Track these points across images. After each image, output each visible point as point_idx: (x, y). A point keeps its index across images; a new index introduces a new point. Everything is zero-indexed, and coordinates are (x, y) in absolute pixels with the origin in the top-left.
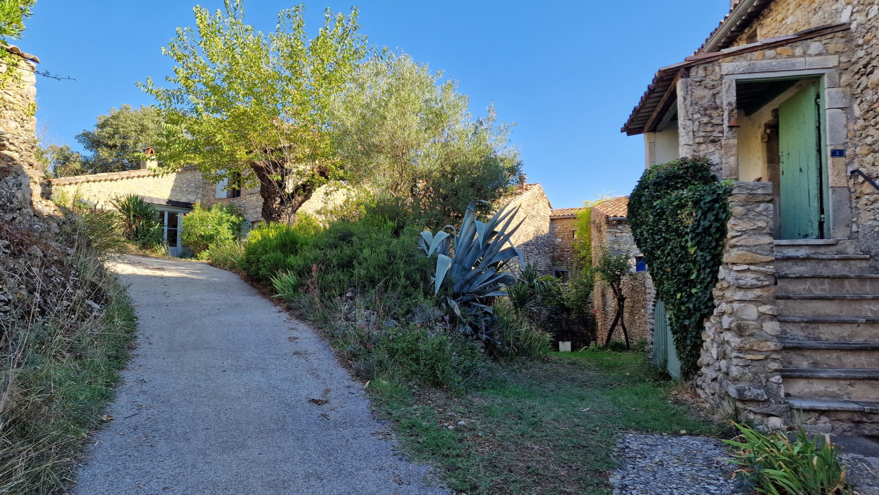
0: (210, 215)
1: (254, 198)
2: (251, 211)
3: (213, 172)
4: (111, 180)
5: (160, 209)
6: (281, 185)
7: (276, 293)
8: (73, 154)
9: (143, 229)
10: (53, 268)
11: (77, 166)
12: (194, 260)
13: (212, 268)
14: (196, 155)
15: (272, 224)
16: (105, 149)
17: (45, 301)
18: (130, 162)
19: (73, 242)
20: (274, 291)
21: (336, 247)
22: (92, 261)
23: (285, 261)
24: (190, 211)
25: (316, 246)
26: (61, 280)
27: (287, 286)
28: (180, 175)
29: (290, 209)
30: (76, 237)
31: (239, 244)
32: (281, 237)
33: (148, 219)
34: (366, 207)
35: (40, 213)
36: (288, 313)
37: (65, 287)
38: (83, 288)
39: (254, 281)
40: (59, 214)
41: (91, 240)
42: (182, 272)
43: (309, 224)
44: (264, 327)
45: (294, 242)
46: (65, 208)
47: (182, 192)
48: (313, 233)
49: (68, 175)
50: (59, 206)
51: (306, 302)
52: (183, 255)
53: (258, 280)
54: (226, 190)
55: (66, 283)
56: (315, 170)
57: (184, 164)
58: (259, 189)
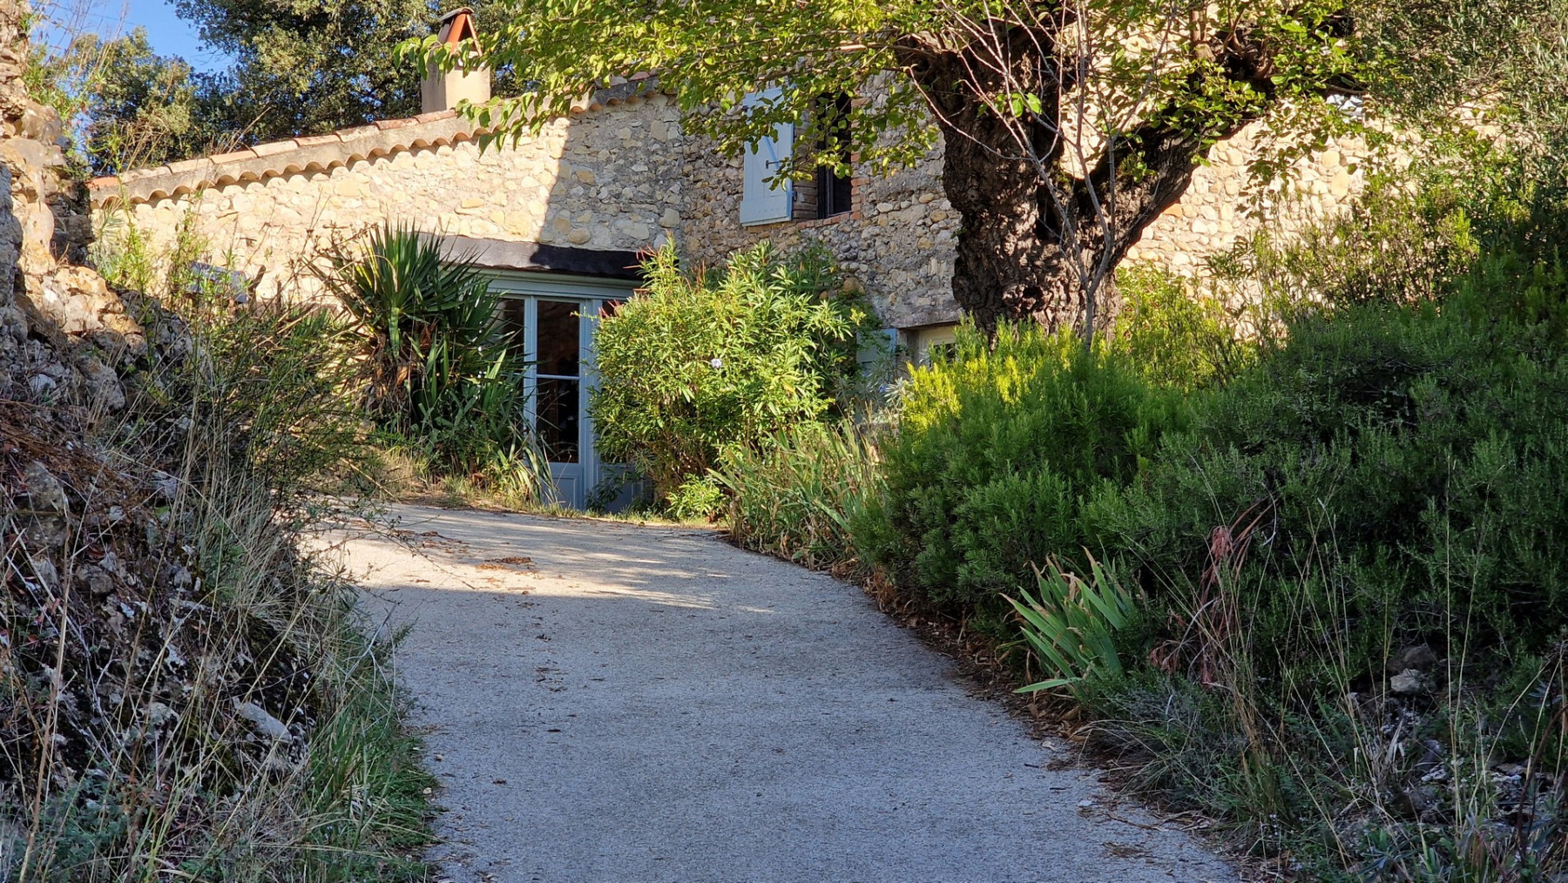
0: (718, 305)
1: (913, 213)
2: (901, 277)
3: (728, 98)
4: (310, 171)
5: (505, 289)
6: (1044, 136)
7: (1040, 673)
8: (159, 69)
9: (440, 382)
10: (109, 560)
11: (177, 119)
12: (655, 522)
13: (741, 556)
14: (656, 26)
15: (1005, 334)
16: (282, 37)
17: (84, 703)
18: (382, 86)
19: (177, 448)
20: (1027, 664)
21: (1326, 437)
22: (252, 528)
23: (1076, 513)
24: (630, 290)
25: (1226, 433)
26: (138, 610)
27: (1087, 635)
28: (586, 128)
29: (1087, 256)
30: (187, 424)
31: (858, 438)
32: (1051, 394)
33: (460, 337)
34: (1479, 225)
35: (54, 324)
36: (1098, 772)
37: (154, 644)
38: (221, 647)
39: (930, 615)
40: (120, 325)
41: (245, 436)
42: (610, 578)
43: (1185, 324)
44: (990, 839)
45: (1116, 419)
46: (141, 298)
47: (594, 204)
48: (1205, 368)
49: (146, 156)
50: (120, 292)
51: (1185, 716)
52: (604, 501)
53: (953, 612)
54: (786, 182)
55: (157, 626)
56: (1205, 51)
57: (604, 72)
58: (937, 168)
